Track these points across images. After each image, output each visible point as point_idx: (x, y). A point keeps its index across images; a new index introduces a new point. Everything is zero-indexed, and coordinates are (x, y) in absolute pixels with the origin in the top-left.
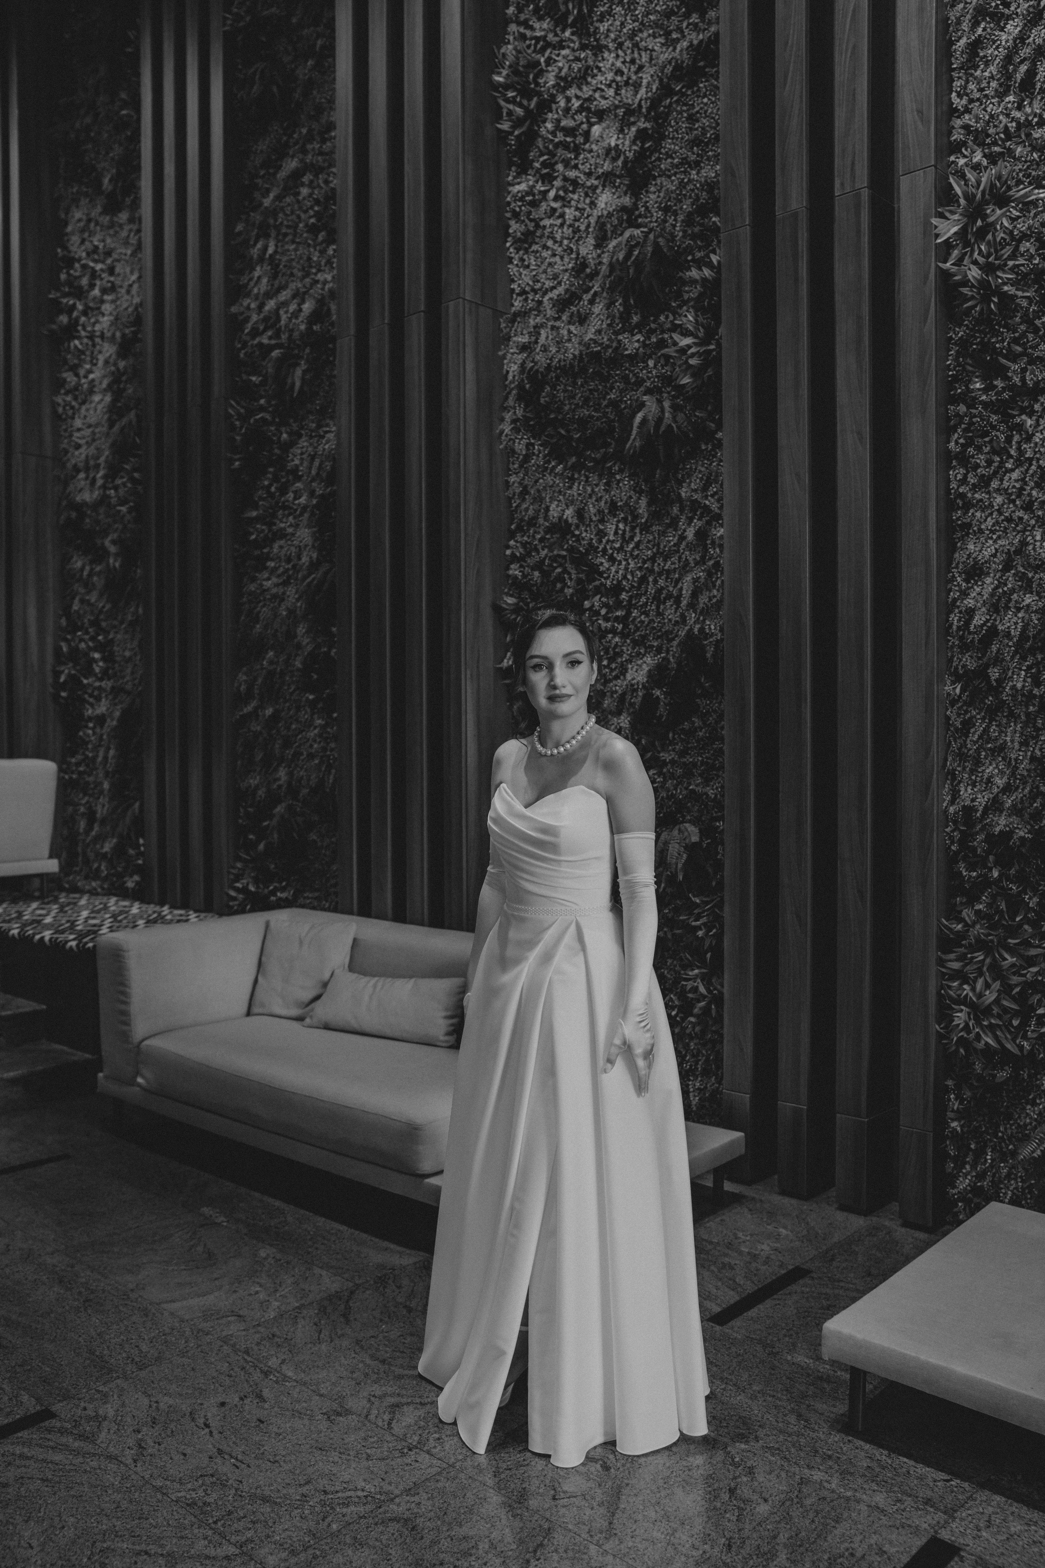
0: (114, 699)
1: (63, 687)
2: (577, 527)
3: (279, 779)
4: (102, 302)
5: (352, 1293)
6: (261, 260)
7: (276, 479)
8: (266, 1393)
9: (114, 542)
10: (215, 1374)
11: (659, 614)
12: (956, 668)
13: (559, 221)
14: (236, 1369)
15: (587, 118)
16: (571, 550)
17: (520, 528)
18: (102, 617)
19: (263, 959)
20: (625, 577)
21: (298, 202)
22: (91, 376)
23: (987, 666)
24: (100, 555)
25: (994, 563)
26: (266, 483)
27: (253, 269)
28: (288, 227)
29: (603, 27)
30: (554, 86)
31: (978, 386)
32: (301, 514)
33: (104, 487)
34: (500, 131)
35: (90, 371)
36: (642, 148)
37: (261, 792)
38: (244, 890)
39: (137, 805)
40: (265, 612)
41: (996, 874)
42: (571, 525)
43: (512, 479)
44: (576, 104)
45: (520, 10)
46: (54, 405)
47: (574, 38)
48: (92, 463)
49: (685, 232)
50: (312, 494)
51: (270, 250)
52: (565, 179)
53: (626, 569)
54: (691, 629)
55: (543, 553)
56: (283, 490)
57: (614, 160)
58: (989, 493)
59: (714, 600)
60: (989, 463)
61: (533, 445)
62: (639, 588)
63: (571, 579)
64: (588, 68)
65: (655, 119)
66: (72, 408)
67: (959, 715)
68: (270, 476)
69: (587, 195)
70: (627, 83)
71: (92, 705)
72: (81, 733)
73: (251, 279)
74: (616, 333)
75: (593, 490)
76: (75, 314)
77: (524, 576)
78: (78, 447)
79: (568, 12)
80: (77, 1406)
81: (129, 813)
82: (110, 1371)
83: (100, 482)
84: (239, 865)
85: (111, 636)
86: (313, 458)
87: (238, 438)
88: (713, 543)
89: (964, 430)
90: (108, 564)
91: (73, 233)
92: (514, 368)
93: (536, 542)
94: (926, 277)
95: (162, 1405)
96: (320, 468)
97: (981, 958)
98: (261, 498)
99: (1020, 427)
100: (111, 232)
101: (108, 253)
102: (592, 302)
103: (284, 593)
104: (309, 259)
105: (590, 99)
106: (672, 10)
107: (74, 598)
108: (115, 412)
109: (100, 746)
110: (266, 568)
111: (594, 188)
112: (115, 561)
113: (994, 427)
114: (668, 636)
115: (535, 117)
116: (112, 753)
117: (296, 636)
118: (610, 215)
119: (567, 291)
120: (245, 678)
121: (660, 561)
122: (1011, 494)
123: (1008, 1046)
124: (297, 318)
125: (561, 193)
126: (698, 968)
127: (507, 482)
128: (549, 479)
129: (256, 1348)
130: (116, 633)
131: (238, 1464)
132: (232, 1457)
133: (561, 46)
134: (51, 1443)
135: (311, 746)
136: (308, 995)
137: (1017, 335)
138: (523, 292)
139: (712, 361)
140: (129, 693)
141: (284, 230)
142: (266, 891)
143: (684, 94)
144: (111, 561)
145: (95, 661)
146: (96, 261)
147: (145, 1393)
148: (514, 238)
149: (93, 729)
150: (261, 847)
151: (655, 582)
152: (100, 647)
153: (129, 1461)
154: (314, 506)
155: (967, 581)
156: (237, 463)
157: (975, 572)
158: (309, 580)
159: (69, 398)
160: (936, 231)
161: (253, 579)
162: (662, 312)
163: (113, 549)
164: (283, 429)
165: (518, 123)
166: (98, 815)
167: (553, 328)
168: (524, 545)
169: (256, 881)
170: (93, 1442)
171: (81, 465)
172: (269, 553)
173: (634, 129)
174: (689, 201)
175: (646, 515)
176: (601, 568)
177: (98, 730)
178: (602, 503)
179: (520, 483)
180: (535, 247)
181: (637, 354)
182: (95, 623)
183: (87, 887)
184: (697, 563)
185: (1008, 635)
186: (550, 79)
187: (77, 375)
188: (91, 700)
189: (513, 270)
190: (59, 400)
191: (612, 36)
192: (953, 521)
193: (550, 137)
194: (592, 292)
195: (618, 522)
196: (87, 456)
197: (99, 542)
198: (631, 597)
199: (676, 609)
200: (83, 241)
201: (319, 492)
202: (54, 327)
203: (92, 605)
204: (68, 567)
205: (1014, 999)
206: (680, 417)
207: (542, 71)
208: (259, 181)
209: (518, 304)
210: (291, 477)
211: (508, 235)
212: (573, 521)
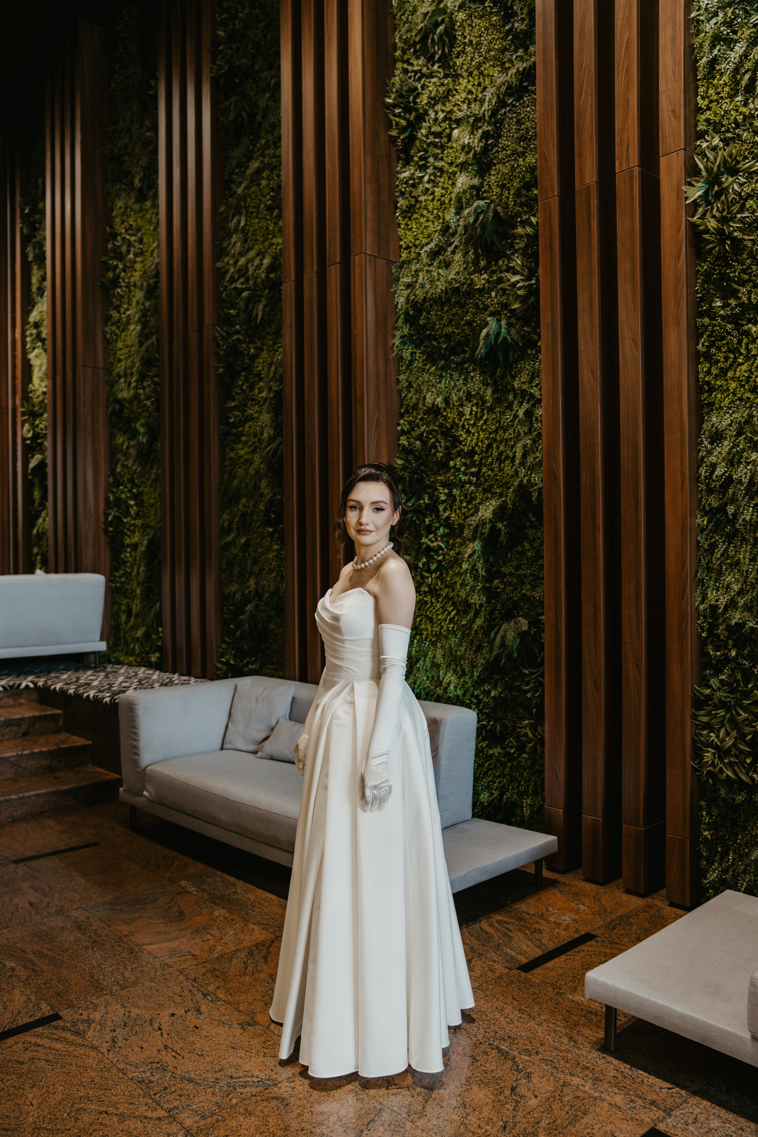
0: (144, 531)
1: (110, 524)
2: (445, 410)
3: (249, 587)
4: (135, 262)
5: (273, 942)
6: (236, 230)
7: (247, 379)
8: (203, 1008)
9: (143, 426)
10: (171, 994)
11: (501, 470)
12: (704, 506)
13: (431, 197)
14: (186, 992)
15: (450, 125)
16: (441, 426)
17: (407, 411)
18: (135, 476)
19: (232, 711)
20: (477, 444)
21: (260, 190)
22: (128, 313)
23: (726, 504)
24: (134, 434)
25: (730, 430)
26: (240, 383)
27: (231, 237)
28: (254, 207)
29: (459, 62)
30: (426, 104)
31: (719, 304)
32: (263, 404)
33: (136, 388)
34: (391, 136)
35: (127, 310)
36: (486, 144)
37: (238, 596)
38: (227, 663)
39: (158, 604)
40: (240, 472)
41: (733, 653)
42: (440, 409)
43: (402, 377)
44: (441, 115)
45: (404, 52)
46: (104, 333)
47: (440, 70)
48: (128, 372)
49: (515, 202)
50: (270, 389)
51: (242, 224)
52: (435, 168)
53: (478, 439)
54: (522, 481)
55: (422, 429)
56: (251, 388)
57: (468, 153)
58: (726, 380)
59: (538, 460)
60: (726, 358)
61: (415, 353)
62: (487, 452)
63: (441, 447)
64: (450, 90)
65: (495, 124)
66: (116, 334)
67: (706, 539)
68: (242, 378)
69: (449, 178)
70: (475, 100)
71: (129, 536)
72: (122, 556)
73: (230, 244)
74: (470, 274)
75: (455, 384)
76: (117, 271)
77: (410, 444)
78: (120, 361)
79: (435, 53)
80: (76, 1012)
81: (153, 610)
82: (102, 989)
83: (133, 385)
84: (224, 646)
85: (141, 489)
86: (270, 365)
87: (221, 353)
88: (537, 419)
89: (708, 336)
90: (138, 441)
91: (116, 217)
92: (402, 300)
93: (418, 421)
94: (679, 229)
95: (132, 1014)
96: (275, 372)
97: (723, 714)
98: (238, 394)
99: (748, 333)
100: (141, 215)
101: (139, 230)
102: (453, 252)
103: (252, 459)
104: (267, 229)
105: (451, 112)
106: (505, 47)
107: (117, 464)
108: (143, 336)
109: (135, 564)
110: (241, 441)
111: (454, 173)
112: (143, 437)
113: (729, 333)
114: (507, 485)
115: (414, 126)
116: (142, 569)
117: (260, 488)
118: (465, 192)
119: (436, 245)
120: (227, 517)
121: (501, 432)
122: (742, 381)
123: (743, 778)
124: (259, 269)
125: (432, 178)
126: (528, 719)
127: (398, 379)
128: (426, 376)
129: (201, 977)
130: (145, 487)
131: (176, 1056)
132: (173, 1051)
133: (431, 76)
134: (56, 1037)
135: (271, 564)
136: (261, 736)
137: (744, 267)
138: (408, 247)
139: (533, 291)
140: (152, 528)
141: (251, 210)
142: (241, 664)
143: (514, 106)
144: (141, 438)
145: (132, 506)
146: (131, 235)
147: (122, 1005)
148: (401, 209)
149: (130, 553)
150: (238, 633)
151: (498, 447)
152: (135, 497)
153: (105, 1051)
154: (272, 398)
155: (711, 443)
156: (221, 370)
157: (717, 437)
158: (268, 449)
159: (114, 328)
160: (686, 195)
161: (233, 449)
162: (500, 258)
163: (142, 430)
164: (251, 346)
165: (403, 130)
166: (134, 612)
167: (428, 271)
168: (410, 423)
169: (235, 657)
170: (83, 1037)
171: (122, 373)
172: (242, 431)
173: (480, 131)
174: (518, 180)
175: (491, 401)
176: (461, 439)
177: (133, 553)
178: (461, 393)
179: (407, 380)
180: (415, 216)
181: (483, 288)
182: (131, 480)
183: (127, 661)
184: (525, 434)
185: (740, 482)
186: (424, 99)
187: (119, 312)
188: (129, 533)
189: (401, 232)
190: (107, 329)
191: (465, 67)
192: (702, 401)
193: (424, 139)
194: (453, 246)
195: (473, 406)
196: (126, 367)
197: (133, 425)
198: (481, 459)
199: (512, 466)
200: (123, 222)
201: (275, 388)
202: (104, 280)
203: (129, 468)
204: (114, 442)
205: (747, 743)
206: (513, 331)
207: (419, 94)
208: (234, 177)
209: (404, 255)
210: (256, 379)
211: (397, 208)
212: (442, 405)
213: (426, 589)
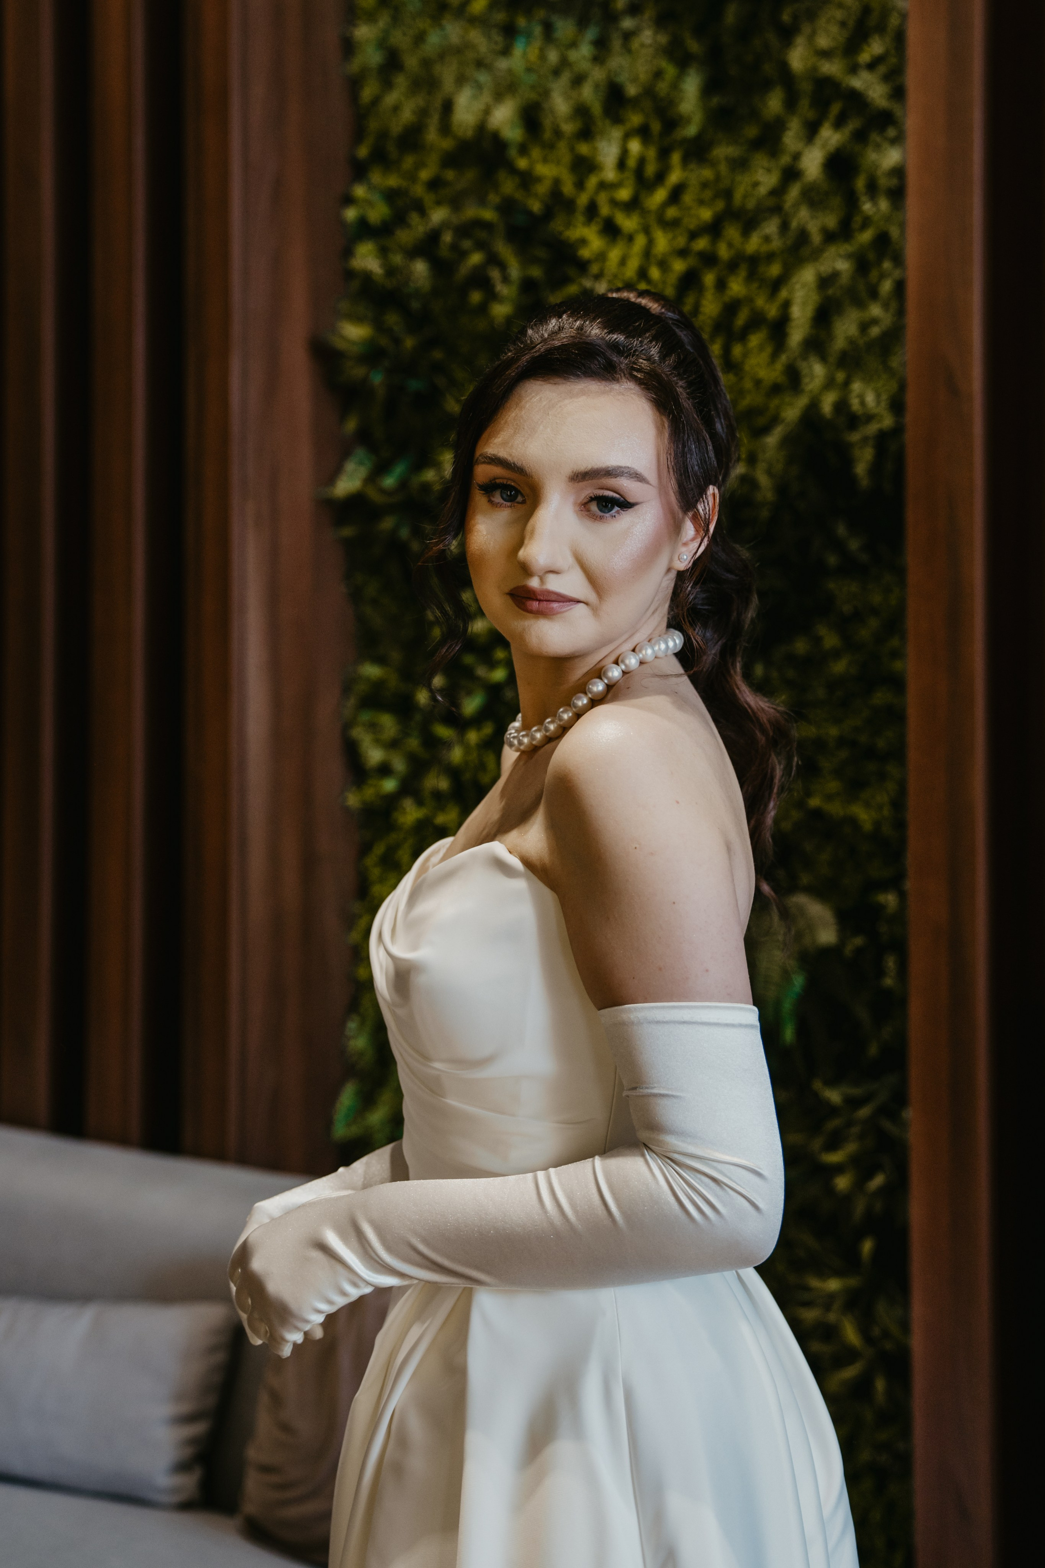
2: (523, 150)
17: (378, 155)
20: (641, 275)
42: (506, 145)
43: (363, 32)
53: (647, 253)
54: (814, 406)
55: (438, 215)
59: (875, 331)
63: (506, 279)
75: (561, 58)
77: (391, 271)
88: (872, 188)
93: (419, 190)
121: (732, 232)
127: (347, 40)
151: (721, 285)
168: (391, 196)
175: (696, 119)
176: (582, 253)
178: (586, 91)
179: (380, 44)
184: (830, 237)
195: (627, 137)
199: (774, 354)
212: (513, 133)
213: (443, 784)
